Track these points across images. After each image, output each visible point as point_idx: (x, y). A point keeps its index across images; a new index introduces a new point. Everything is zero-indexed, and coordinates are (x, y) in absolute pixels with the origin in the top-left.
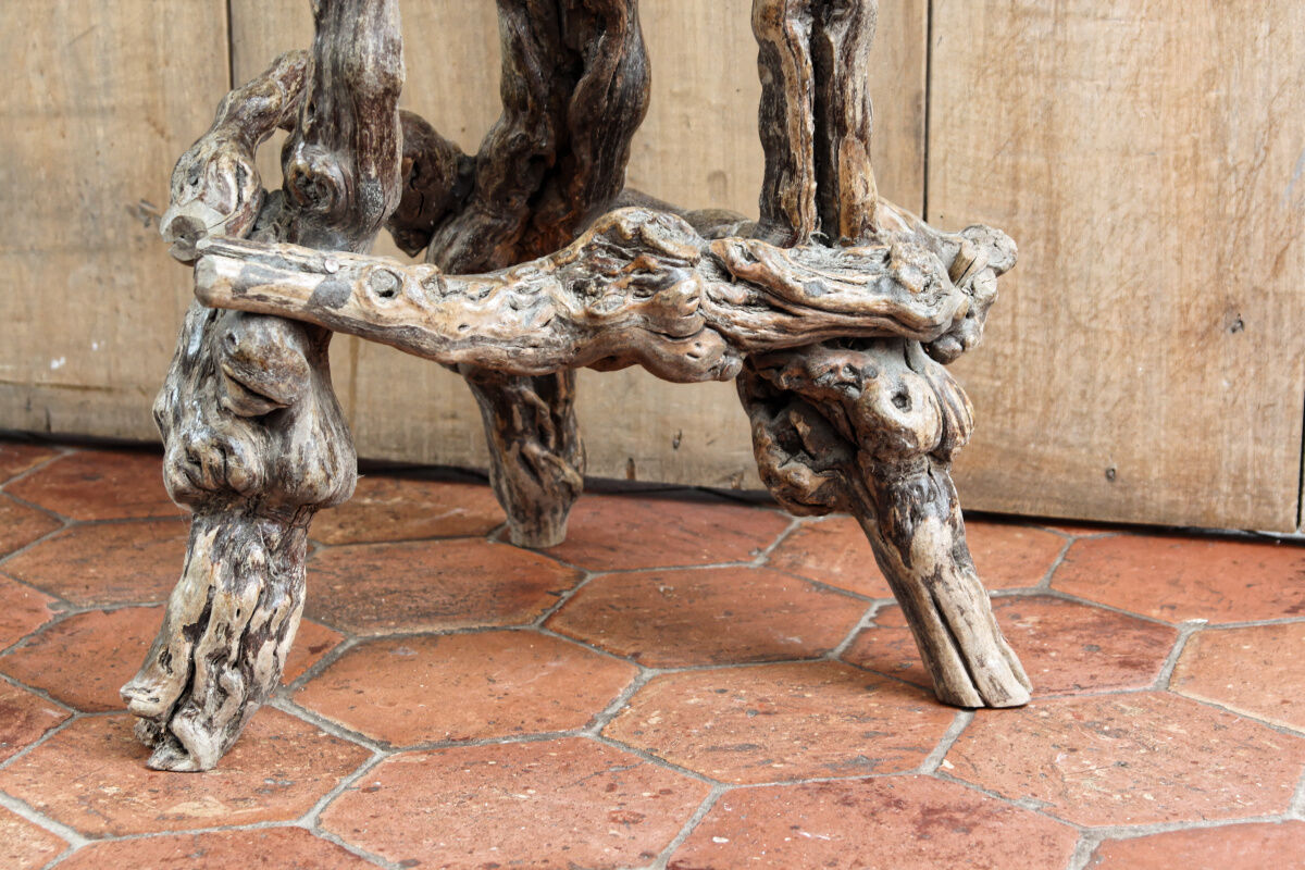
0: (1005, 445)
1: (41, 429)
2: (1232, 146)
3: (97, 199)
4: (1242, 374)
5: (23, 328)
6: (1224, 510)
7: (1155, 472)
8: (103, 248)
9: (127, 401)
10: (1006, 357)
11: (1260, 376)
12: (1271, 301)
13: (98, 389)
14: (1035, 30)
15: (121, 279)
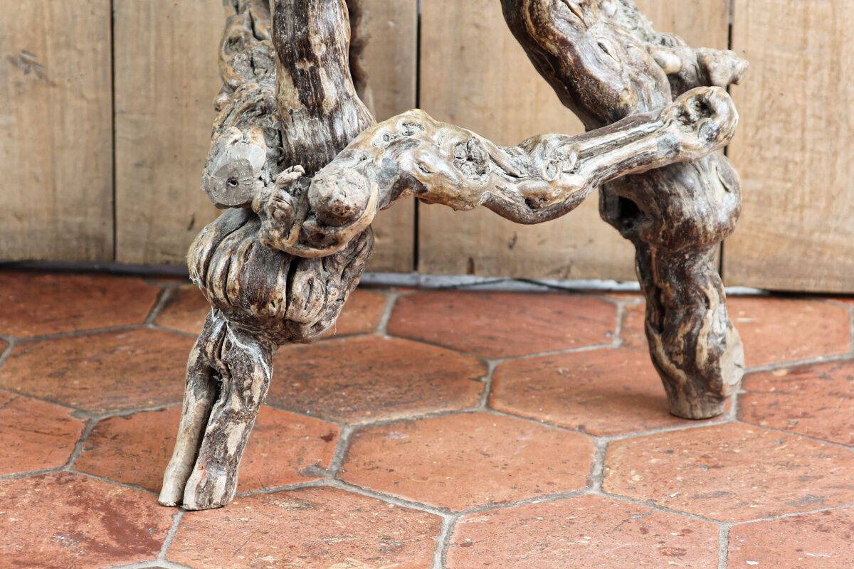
0: (794, 234)
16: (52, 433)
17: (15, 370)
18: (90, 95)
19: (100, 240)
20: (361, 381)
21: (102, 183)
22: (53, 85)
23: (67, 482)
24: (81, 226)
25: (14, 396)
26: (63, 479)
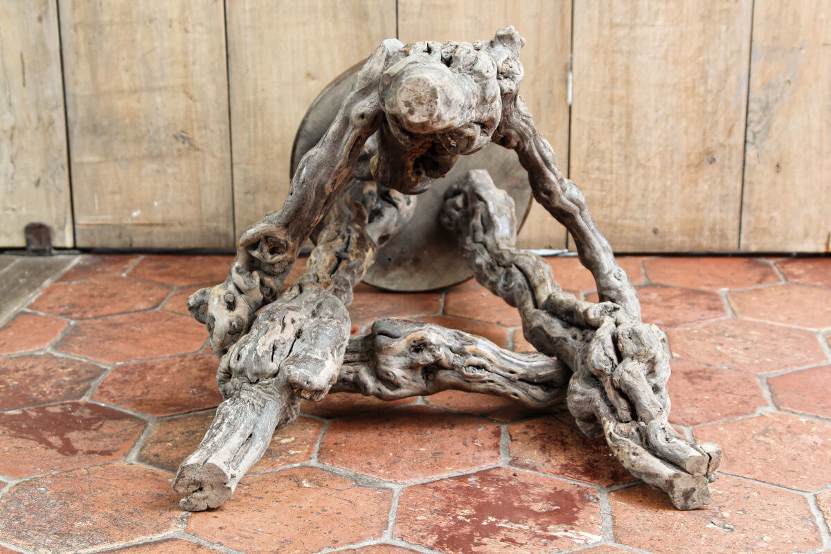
0: (607, 221)
1: (127, 246)
2: (710, 81)
3: (157, 132)
4: (714, 182)
5: (117, 197)
6: (706, 244)
7: (675, 228)
8: (160, 156)
9: (173, 230)
10: (608, 181)
11: (722, 182)
12: (727, 150)
13: (158, 225)
14: (621, 33)
15: (170, 170)
16: (193, 333)
17: (175, 302)
18: (218, 154)
19: (226, 236)
20: (371, 302)
21: (227, 204)
22: (198, 150)
23: (200, 359)
24: (216, 228)
25: (173, 315)
26: (198, 358)
